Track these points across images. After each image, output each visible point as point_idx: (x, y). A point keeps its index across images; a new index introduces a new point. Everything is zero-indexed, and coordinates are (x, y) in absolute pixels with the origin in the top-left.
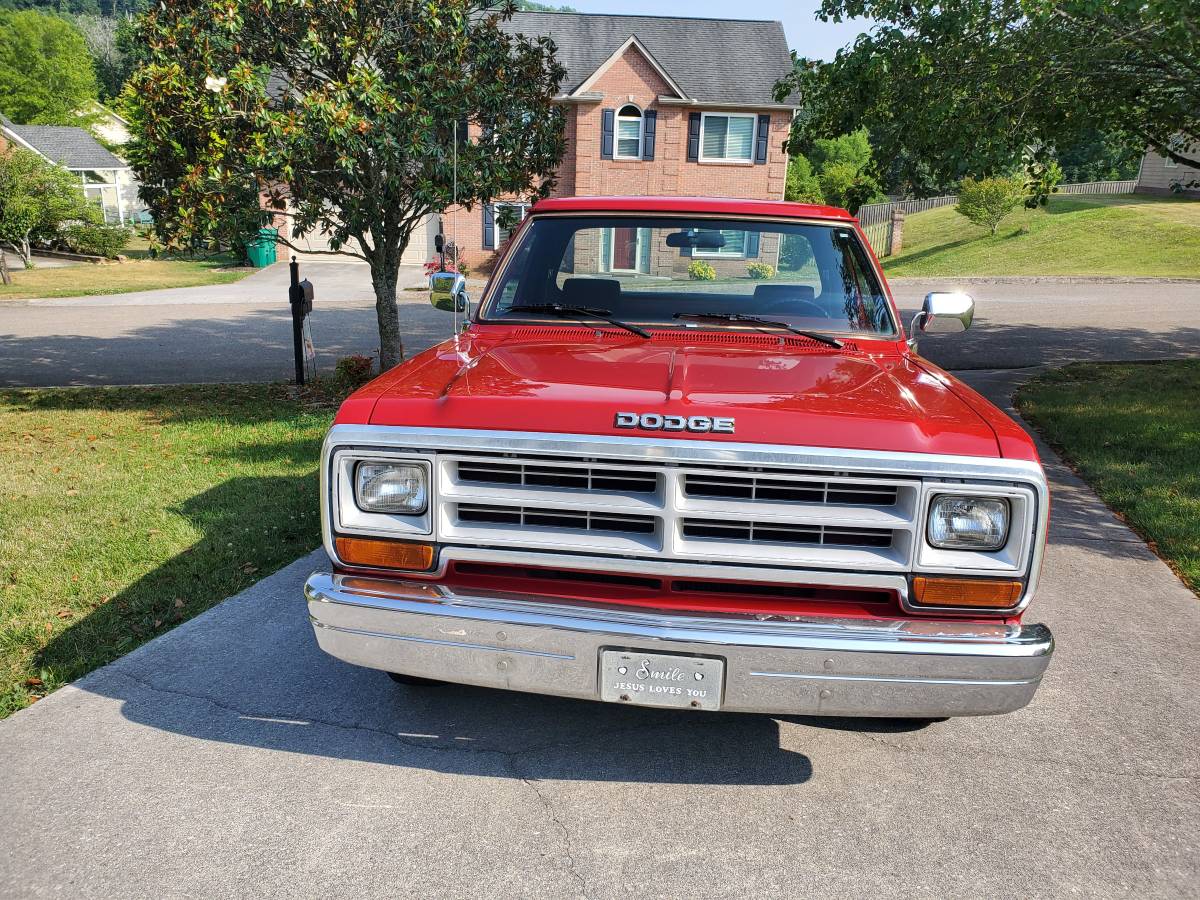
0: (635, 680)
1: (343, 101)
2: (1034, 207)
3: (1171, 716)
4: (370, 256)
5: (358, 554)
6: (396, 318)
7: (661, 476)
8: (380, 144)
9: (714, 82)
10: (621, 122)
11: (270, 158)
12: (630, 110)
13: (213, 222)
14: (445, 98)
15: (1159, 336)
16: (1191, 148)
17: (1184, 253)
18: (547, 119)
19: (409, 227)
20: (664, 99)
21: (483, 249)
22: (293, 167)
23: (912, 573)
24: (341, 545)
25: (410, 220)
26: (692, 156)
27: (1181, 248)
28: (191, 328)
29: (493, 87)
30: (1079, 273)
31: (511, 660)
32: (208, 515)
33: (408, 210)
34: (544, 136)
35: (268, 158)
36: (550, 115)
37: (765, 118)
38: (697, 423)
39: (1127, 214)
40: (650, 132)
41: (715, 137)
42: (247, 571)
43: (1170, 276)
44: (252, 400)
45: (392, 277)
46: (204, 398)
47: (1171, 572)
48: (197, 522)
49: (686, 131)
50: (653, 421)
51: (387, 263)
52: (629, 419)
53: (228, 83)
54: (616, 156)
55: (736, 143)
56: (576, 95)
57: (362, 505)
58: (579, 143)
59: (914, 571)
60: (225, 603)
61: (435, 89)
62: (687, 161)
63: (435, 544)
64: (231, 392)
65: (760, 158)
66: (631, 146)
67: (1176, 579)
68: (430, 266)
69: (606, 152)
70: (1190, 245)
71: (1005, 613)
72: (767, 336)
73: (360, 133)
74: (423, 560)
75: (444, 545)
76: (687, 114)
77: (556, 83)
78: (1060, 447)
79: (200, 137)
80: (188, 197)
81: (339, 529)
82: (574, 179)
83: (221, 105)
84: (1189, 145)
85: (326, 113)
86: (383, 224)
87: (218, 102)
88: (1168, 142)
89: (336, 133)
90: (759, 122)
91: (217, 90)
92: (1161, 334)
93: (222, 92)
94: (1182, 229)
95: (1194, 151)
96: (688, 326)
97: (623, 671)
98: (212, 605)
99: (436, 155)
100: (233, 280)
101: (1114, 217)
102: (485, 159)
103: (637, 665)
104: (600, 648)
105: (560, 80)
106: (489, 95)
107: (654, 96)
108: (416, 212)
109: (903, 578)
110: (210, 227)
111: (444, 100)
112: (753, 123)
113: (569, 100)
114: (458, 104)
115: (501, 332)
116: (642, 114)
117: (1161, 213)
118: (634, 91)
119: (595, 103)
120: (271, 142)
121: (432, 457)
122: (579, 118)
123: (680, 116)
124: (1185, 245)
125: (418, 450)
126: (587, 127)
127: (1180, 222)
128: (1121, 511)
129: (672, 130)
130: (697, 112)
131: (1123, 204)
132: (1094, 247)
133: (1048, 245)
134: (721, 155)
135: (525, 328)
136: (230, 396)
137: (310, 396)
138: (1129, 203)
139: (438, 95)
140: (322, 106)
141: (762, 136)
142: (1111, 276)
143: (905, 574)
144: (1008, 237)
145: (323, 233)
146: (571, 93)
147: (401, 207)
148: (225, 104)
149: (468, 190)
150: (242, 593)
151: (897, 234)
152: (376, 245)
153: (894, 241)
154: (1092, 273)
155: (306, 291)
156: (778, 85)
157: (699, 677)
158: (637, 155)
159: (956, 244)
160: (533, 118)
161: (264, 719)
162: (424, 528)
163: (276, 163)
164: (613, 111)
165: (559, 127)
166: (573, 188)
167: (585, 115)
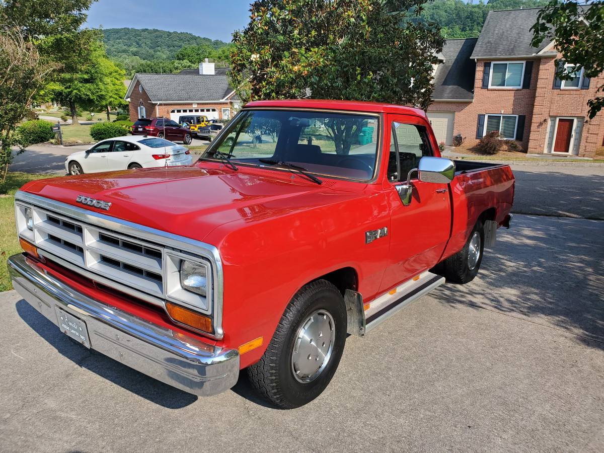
0: (66, 324)
21: (476, 138)
38: (97, 203)
50: (86, 200)
52: (80, 198)
53: (260, 56)
54: (563, 87)
56: (540, 53)
58: (539, 80)
59: (166, 299)
66: (574, 82)
69: (556, 86)
75: (37, 247)
82: (534, 101)
91: (254, 60)
97: (62, 318)
103: (65, 317)
104: (55, 305)
109: (164, 302)
113: (536, 57)
119: (552, 58)
121: (32, 207)
122: (541, 66)
125: (30, 204)
126: (546, 71)
146: (538, 53)
157: (81, 329)
158: (578, 86)
166: (533, 105)
167: (545, 64)
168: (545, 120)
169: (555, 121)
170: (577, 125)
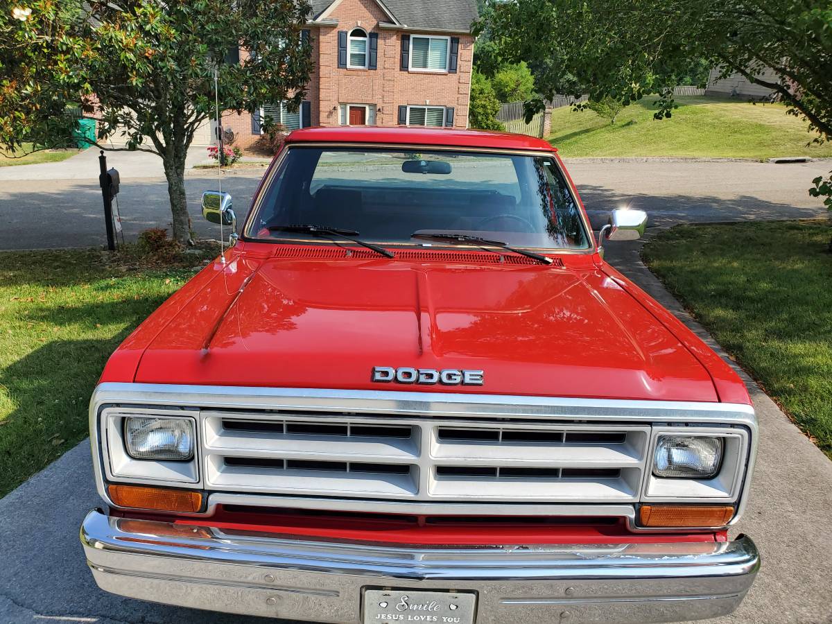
0: (395, 612)
1: (132, 30)
2: (661, 118)
3: (809, 556)
4: (162, 151)
5: (130, 500)
6: (184, 198)
7: (417, 428)
8: (164, 67)
9: (418, 11)
10: (352, 41)
11: (71, 77)
12: (358, 32)
13: (27, 128)
14: (216, 30)
15: (729, 202)
16: (761, 72)
17: (742, 140)
18: (298, 45)
19: (193, 128)
20: (382, 25)
21: (253, 134)
22: (91, 85)
23: (640, 503)
24: (114, 491)
25: (192, 124)
26: (404, 66)
27: (738, 136)
28: (26, 201)
29: (254, 20)
30: (673, 153)
31: (279, 597)
32: (25, 385)
33: (191, 115)
34: (296, 59)
35: (70, 77)
36: (300, 43)
37: (455, 39)
38: (449, 376)
39: (702, 111)
40: (373, 49)
41: (421, 53)
42: (55, 442)
43: (734, 157)
44: (72, 264)
45: (181, 166)
46: (34, 263)
47: (777, 408)
48: (14, 392)
49: (400, 48)
50: (409, 375)
51: (176, 156)
52: (386, 374)
53: (32, 13)
54: (349, 66)
55: (435, 58)
56: (319, 20)
57: (132, 453)
58: (321, 56)
59: (641, 501)
60: (32, 480)
61: (207, 22)
62: (401, 70)
63: (203, 491)
64: (56, 258)
65: (453, 69)
66: (360, 59)
67: (782, 414)
68: (212, 149)
69: (342, 63)
70: (745, 134)
71: (716, 529)
72: (489, 254)
73: (147, 58)
74: (193, 506)
75: (211, 492)
76: (400, 36)
77: (304, 16)
78: (681, 296)
79: (16, 54)
80: (6, 106)
81: (110, 478)
82: (319, 83)
83: (26, 31)
84: (760, 69)
85: (118, 41)
86: (172, 125)
87: (25, 29)
88: (746, 67)
89: (126, 57)
90: (452, 42)
91: (23, 19)
92: (729, 200)
93: (27, 20)
94: (740, 122)
95: (763, 74)
96: (424, 245)
97: (384, 605)
98: (21, 482)
99: (210, 76)
100: (62, 158)
101: (694, 113)
102: (250, 78)
103: (397, 600)
104: (362, 587)
105: (307, 14)
106: (251, 26)
107: (376, 22)
108: (197, 117)
109: (631, 507)
110: (24, 132)
111: (216, 32)
112: (447, 42)
113: (314, 24)
114: (227, 34)
115: (262, 251)
116: (368, 36)
117: (724, 110)
118: (362, 18)
119: (333, 27)
120: (73, 61)
121: (196, 414)
122: (321, 38)
123: (395, 37)
124: (741, 133)
125: (182, 408)
126: (328, 43)
127: (737, 117)
128: (733, 352)
129: (389, 48)
130: (407, 34)
131: (699, 103)
132: (681, 134)
133: (651, 133)
134: (425, 66)
135: (285, 247)
136: (55, 260)
137: (119, 260)
138: (703, 103)
139: (209, 27)
140: (113, 36)
141: (454, 53)
142: (696, 157)
143: (633, 504)
144: (623, 126)
145: (123, 134)
146: (315, 18)
147: (185, 111)
148: (31, 30)
149: (237, 103)
150: (49, 467)
151: (547, 122)
152: (166, 143)
153: (545, 128)
154: (681, 153)
155: (114, 178)
156: (475, 24)
157: (453, 607)
158: (365, 65)
159: (587, 131)
160: (287, 45)
161: (58, 618)
162: (191, 477)
163: (76, 81)
164: (346, 33)
165: (307, 53)
166: (319, 89)
167: (326, 35)
168: (335, 108)
169: (345, 109)
170: (370, 114)
